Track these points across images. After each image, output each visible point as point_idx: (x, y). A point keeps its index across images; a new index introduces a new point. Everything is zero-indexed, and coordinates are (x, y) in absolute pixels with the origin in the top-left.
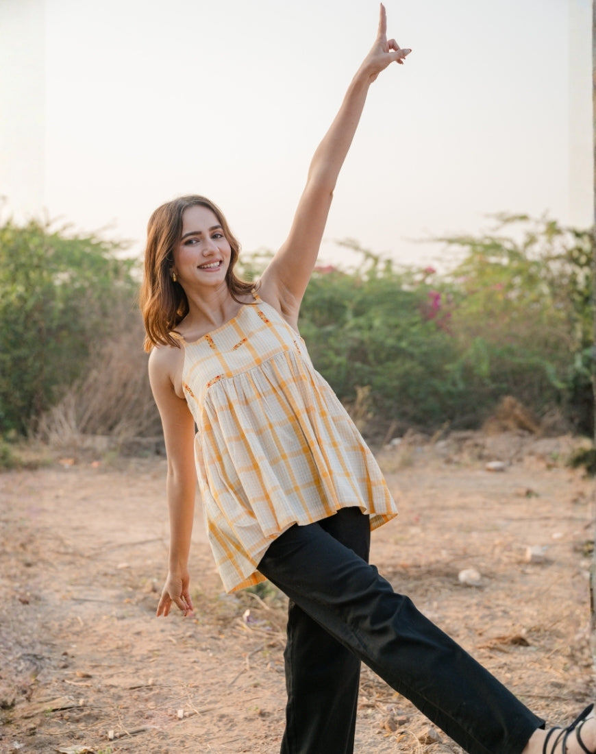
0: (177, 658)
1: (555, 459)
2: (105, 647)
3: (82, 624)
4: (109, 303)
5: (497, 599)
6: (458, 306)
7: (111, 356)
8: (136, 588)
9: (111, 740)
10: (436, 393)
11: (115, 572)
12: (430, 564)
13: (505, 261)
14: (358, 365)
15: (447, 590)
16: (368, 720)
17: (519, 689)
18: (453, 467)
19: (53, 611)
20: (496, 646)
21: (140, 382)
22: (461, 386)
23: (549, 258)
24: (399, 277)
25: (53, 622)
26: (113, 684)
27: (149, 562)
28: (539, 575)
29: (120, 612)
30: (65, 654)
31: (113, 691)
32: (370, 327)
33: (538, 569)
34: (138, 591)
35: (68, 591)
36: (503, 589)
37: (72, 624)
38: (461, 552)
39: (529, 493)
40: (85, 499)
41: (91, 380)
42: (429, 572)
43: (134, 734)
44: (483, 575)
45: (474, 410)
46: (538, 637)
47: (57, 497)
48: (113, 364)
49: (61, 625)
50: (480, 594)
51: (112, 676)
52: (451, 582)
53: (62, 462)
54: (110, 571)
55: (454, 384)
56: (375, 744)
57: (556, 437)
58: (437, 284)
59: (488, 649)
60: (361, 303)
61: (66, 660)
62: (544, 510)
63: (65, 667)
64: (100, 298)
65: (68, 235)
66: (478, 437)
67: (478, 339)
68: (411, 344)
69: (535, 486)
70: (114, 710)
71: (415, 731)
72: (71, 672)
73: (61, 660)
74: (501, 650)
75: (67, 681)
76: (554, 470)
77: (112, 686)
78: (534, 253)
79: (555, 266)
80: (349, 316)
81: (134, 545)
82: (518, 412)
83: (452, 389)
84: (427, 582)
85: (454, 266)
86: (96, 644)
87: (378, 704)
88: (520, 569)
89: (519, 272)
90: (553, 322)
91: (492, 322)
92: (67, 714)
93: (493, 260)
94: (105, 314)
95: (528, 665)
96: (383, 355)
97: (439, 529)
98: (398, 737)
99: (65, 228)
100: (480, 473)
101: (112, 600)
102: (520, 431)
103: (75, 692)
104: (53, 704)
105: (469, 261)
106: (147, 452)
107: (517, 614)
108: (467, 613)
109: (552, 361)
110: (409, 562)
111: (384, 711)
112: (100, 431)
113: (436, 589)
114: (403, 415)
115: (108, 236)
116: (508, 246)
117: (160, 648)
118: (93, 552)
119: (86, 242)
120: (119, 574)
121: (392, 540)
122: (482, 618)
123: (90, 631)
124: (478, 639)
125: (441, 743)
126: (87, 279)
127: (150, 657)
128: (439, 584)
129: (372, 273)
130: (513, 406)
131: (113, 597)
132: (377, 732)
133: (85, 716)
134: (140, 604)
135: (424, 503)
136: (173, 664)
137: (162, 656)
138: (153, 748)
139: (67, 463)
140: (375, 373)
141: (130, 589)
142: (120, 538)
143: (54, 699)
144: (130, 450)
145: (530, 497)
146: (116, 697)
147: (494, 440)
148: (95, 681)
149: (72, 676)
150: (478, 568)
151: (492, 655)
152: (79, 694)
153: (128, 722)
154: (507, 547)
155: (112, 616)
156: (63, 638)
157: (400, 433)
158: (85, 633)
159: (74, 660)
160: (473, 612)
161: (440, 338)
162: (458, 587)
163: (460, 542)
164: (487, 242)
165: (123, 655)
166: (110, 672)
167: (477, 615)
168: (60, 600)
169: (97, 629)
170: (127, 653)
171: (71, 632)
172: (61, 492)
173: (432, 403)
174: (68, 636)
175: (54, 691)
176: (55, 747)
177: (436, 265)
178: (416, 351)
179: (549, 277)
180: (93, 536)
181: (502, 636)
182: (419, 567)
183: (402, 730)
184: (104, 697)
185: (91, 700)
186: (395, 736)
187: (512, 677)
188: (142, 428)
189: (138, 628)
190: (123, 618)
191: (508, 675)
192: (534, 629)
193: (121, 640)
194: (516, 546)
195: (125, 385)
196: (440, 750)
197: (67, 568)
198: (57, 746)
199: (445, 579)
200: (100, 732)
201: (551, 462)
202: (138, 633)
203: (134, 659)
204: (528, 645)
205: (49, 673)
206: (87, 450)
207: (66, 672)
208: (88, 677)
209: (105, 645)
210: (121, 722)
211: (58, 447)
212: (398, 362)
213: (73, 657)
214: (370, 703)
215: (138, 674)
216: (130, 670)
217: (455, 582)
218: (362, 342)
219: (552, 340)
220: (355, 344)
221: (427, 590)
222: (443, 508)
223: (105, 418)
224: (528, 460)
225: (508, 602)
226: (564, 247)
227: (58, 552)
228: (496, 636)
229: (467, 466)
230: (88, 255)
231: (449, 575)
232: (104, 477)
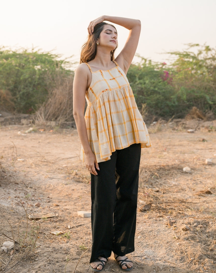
0: (88, 199)
1: (211, 128)
2: (62, 195)
3: (53, 186)
4: (55, 76)
5: (198, 177)
6: (175, 76)
7: (56, 94)
8: (70, 174)
9: (69, 229)
10: (168, 106)
11: (62, 168)
12: (173, 165)
13: (191, 60)
14: (141, 96)
15: (179, 174)
16: (161, 221)
17: (212, 210)
18: (175, 131)
19: (42, 182)
20: (200, 194)
21: (66, 103)
22: (177, 103)
23: (206, 59)
24: (153, 66)
25: (42, 186)
26: (67, 208)
27: (73, 165)
28: (211, 169)
29: (66, 182)
30: (49, 197)
31: (67, 211)
32: (145, 83)
33: (210, 167)
34: (71, 175)
35: (47, 175)
36: (199, 174)
37: (49, 187)
38: (182, 161)
39: (204, 140)
40: (49, 143)
41: (49, 102)
42: (172, 168)
43: (77, 227)
44: (192, 169)
45: (181, 112)
46: (215, 191)
47: (39, 142)
48: (57, 96)
49: (45, 187)
50: (191, 175)
51: (66, 205)
52: (180, 172)
53: (40, 130)
54: (61, 168)
55: (174, 103)
56: (165, 231)
57: (211, 121)
58: (167, 68)
59: (198, 195)
60: (141, 75)
61: (49, 199)
62: (210, 146)
63: (49, 202)
64: (51, 74)
65: (40, 53)
66: (183, 121)
67: (182, 87)
68: (159, 89)
69: (205, 138)
70: (69, 218)
71: (180, 226)
72: (51, 204)
73: (47, 200)
74: (202, 196)
75: (51, 207)
76: (211, 132)
77: (67, 209)
78: (201, 57)
79: (209, 62)
80: (137, 79)
81: (68, 158)
82: (197, 112)
83: (174, 104)
84: (172, 171)
85: (173, 62)
86: (59, 194)
87: (164, 216)
88: (204, 167)
89: (196, 64)
90: (208, 81)
91: (187, 81)
92: (52, 219)
93: (186, 60)
94: (53, 80)
95: (213, 201)
96: (149, 93)
97: (174, 153)
98: (174, 228)
99: (39, 50)
100: (186, 133)
101: (63, 178)
102: (199, 119)
103: (54, 211)
104: (47, 216)
105: (178, 60)
106: (69, 127)
107: (205, 183)
108: (188, 182)
109: (208, 94)
110: (165, 164)
111: (166, 218)
112: (53, 120)
113: (175, 174)
114: (157, 113)
115: (53, 53)
116: (192, 55)
117: (82, 195)
118: (54, 161)
119: (46, 55)
120: (63, 169)
121: (157, 157)
122: (193, 184)
123: (56, 189)
124: (193, 192)
125: (190, 230)
126: (47, 67)
127: (78, 199)
128: (176, 172)
129: (144, 64)
130: (196, 110)
131: (62, 177)
132: (165, 226)
133: (59, 220)
134: (72, 179)
135: (167, 144)
136: (88, 201)
137: (83, 198)
138: (85, 232)
139: (42, 131)
140: (147, 99)
141: (68, 174)
142: (62, 156)
143: (47, 214)
144: (63, 126)
145: (204, 142)
146: (69, 213)
147: (189, 122)
148: (61, 207)
149: (52, 205)
150: (189, 166)
151: (199, 197)
152: (56, 212)
153: (74, 222)
154: (199, 159)
155: (63, 184)
156: (47, 191)
157: (156, 120)
158: (54, 190)
159: (52, 199)
160: (189, 182)
161: (169, 87)
162: (183, 173)
163: (181, 157)
164: (185, 53)
165: (69, 198)
166: (65, 204)
167: (191, 183)
168: (44, 178)
169: (58, 188)
170: (70, 197)
171: (49, 189)
172: (40, 141)
173: (167, 109)
174: (48, 191)
175: (46, 211)
176: (49, 231)
177: (166, 62)
178: (161, 91)
179: (206, 65)
180: (53, 155)
181: (202, 191)
182: (169, 166)
183: (175, 226)
184: (65, 213)
185: (60, 214)
186: (172, 227)
187: (209, 206)
188: (66, 119)
189: (73, 188)
190: (67, 184)
191: (207, 205)
192: (212, 188)
193: (67, 192)
194: (201, 158)
195: (61, 104)
196: (190, 233)
197: (45, 167)
198: (50, 231)
199: (178, 170)
200: (65, 226)
201: (210, 129)
202: (73, 190)
203: (73, 199)
204: (211, 194)
205: (44, 204)
206: (48, 126)
207: (50, 204)
208: (58, 206)
209: (62, 194)
210: (72, 222)
211: (38, 125)
212: (155, 95)
213: (51, 198)
214: (161, 215)
215: (75, 205)
216: (73, 203)
217: (182, 171)
218: (142, 89)
219: (208, 87)
220: (140, 89)
221: (172, 174)
222: (174, 146)
223: (54, 115)
224: (202, 129)
225: (201, 178)
226: (212, 55)
227: (42, 161)
228: (200, 191)
229: (180, 131)
230: (47, 59)
231: (180, 169)
232: (55, 135)
